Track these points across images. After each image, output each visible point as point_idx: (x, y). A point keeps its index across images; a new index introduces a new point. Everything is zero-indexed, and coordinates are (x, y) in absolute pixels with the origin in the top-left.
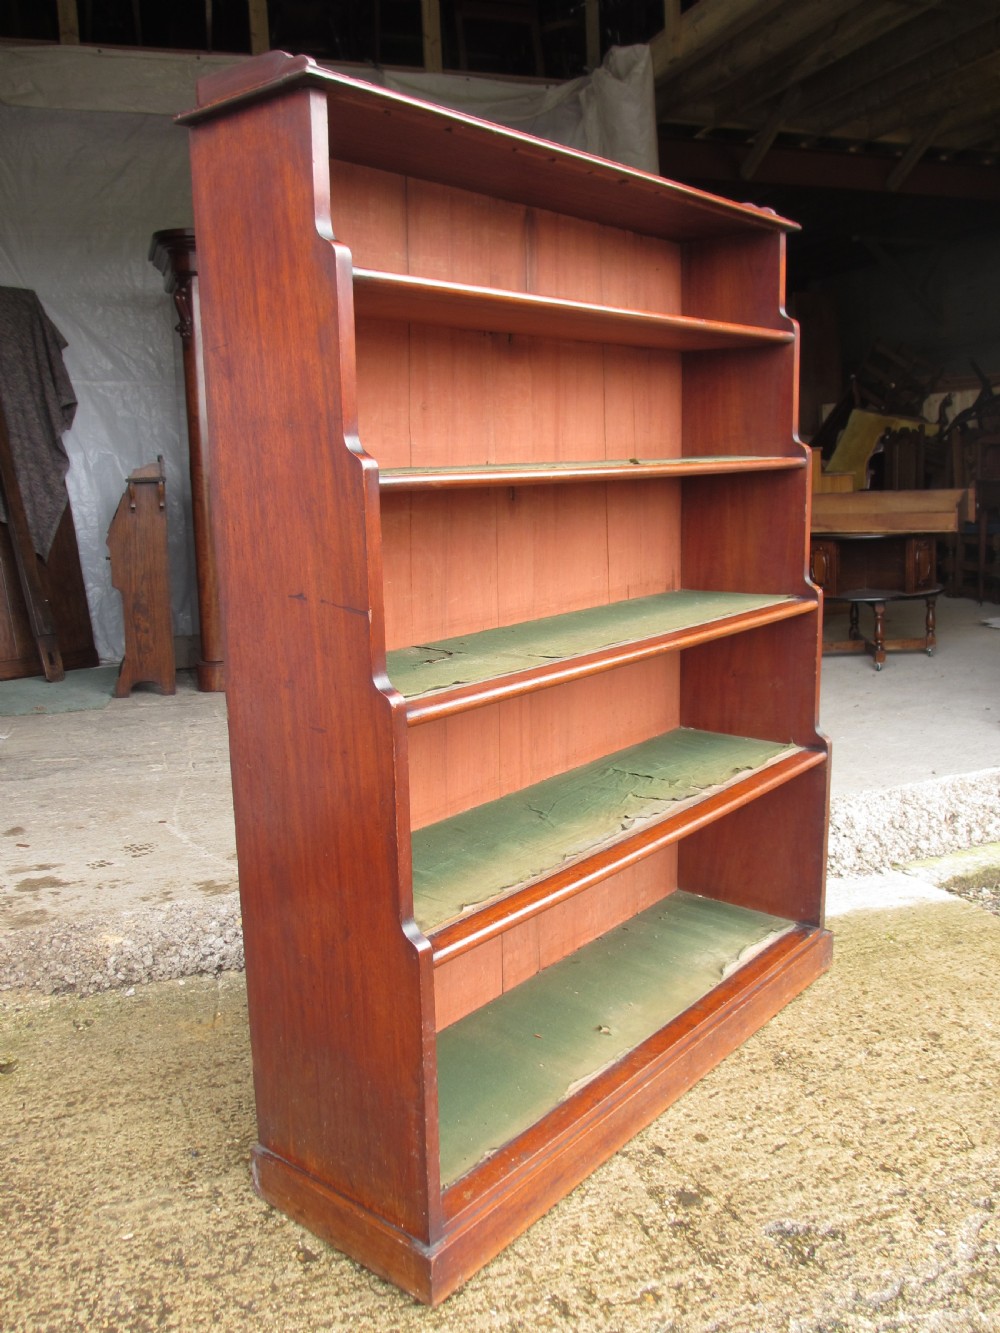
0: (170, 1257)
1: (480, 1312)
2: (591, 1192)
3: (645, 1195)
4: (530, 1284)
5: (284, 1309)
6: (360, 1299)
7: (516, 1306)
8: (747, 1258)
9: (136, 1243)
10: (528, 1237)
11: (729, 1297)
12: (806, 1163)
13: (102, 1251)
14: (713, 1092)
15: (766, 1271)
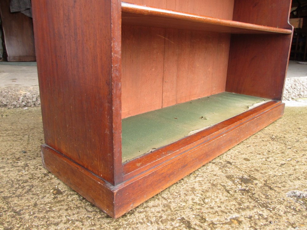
1: (141, 223)
2: (199, 175)
3: (225, 178)
4: (169, 211)
5: (36, 215)
6: (78, 213)
7: (161, 221)
8: (283, 206)
10: (169, 191)
11: (279, 224)
12: (297, 170)
14: (248, 146)
15: (295, 212)
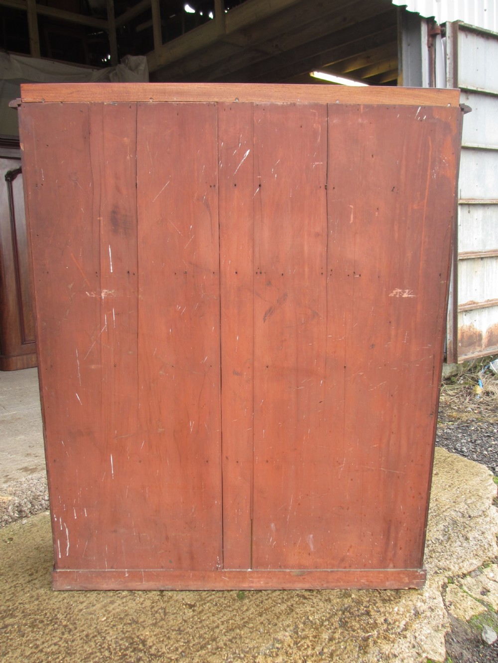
0: (130, 622)
9: (109, 620)
13: (96, 627)
